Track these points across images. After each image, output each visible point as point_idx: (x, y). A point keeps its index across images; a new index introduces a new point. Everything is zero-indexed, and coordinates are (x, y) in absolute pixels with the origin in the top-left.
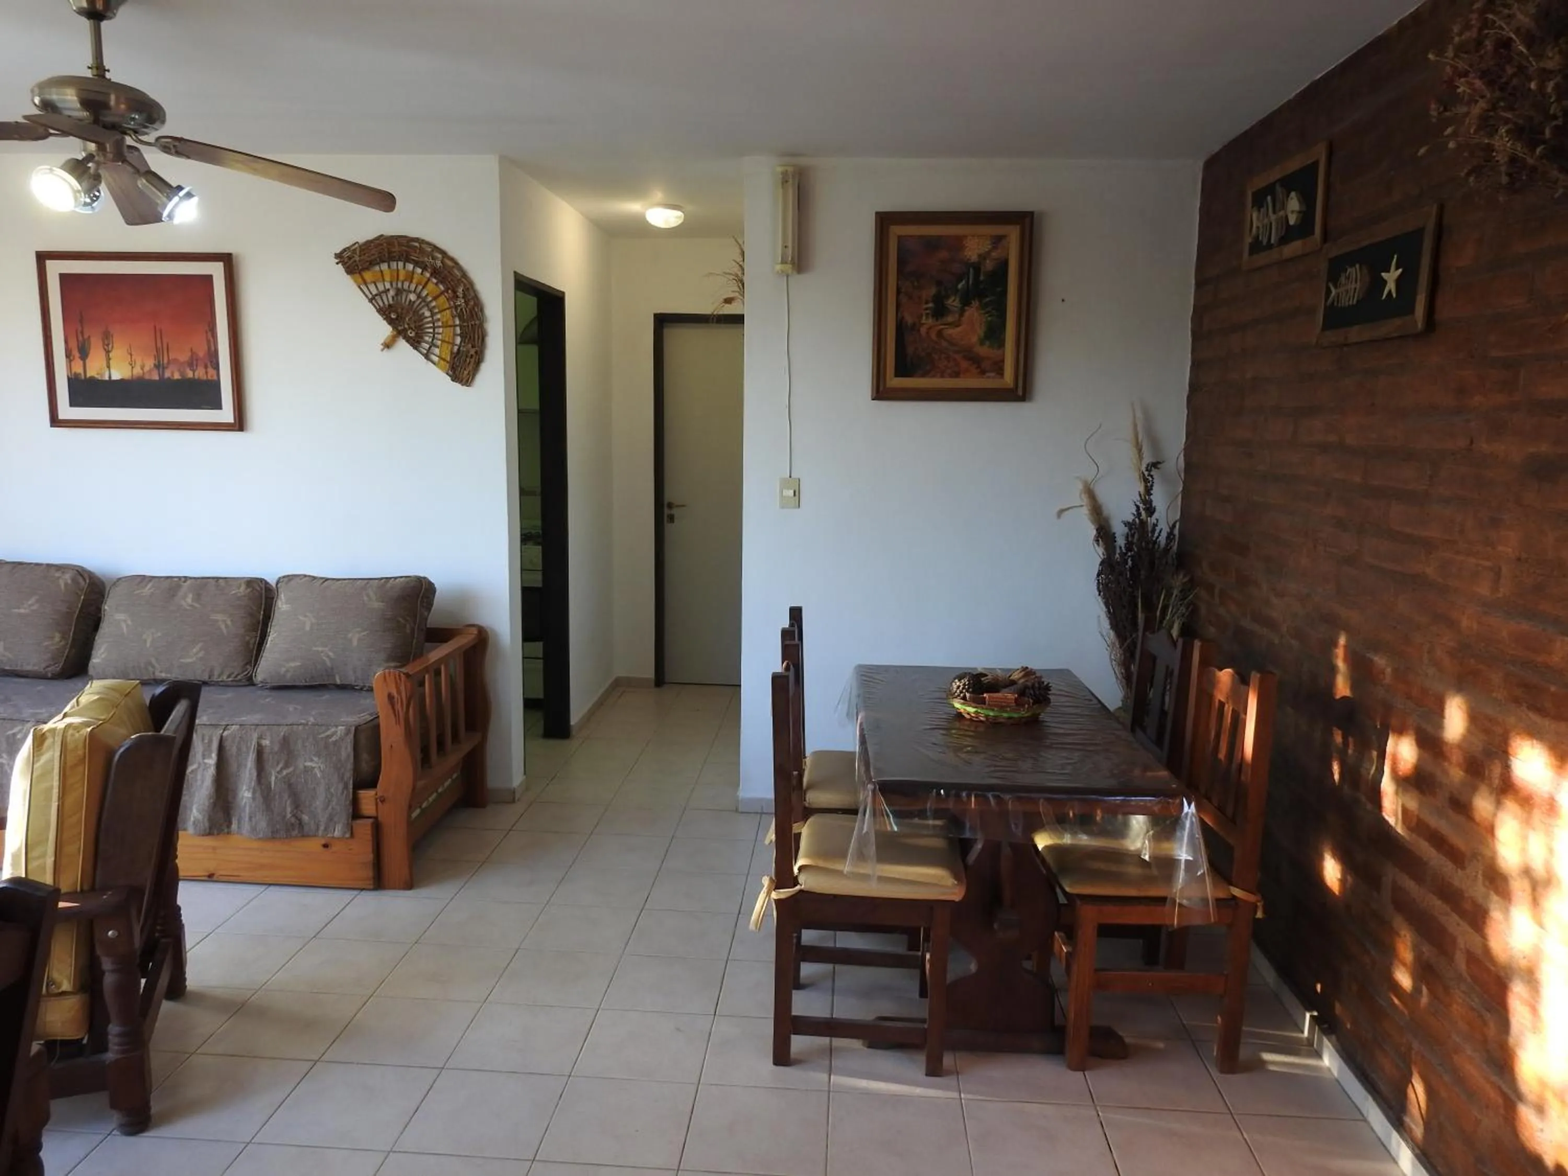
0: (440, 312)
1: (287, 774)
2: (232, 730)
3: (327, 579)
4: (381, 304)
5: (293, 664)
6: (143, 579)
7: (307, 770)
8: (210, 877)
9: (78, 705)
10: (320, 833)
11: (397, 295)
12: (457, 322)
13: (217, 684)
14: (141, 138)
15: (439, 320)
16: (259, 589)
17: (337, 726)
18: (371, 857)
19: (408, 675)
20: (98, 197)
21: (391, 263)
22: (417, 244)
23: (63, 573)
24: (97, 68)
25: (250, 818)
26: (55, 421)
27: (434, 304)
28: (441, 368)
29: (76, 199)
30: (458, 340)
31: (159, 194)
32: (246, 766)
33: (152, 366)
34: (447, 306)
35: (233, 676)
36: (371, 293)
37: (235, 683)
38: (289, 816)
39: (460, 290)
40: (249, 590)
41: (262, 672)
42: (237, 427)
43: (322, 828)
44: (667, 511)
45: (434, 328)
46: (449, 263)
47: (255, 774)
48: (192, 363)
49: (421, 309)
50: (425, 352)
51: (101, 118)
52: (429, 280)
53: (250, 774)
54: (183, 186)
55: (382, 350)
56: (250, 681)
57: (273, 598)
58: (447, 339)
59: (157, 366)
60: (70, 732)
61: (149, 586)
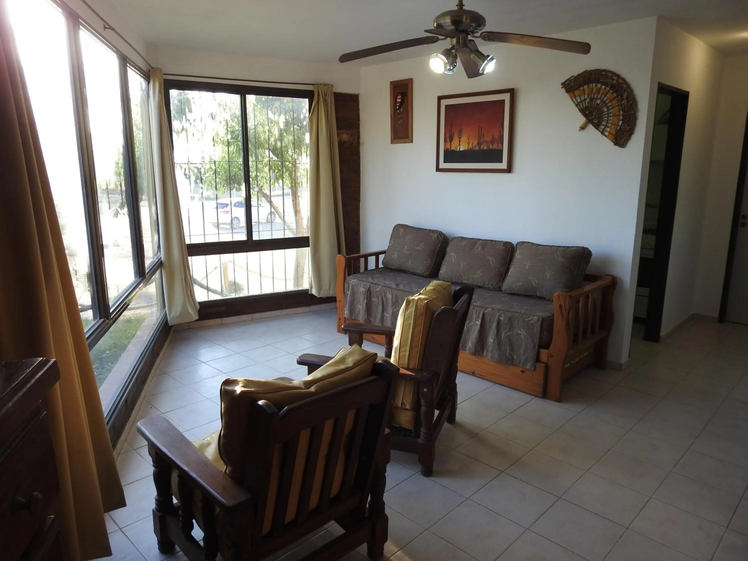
0: (613, 108)
1: (509, 335)
2: (488, 310)
3: (539, 245)
4: (582, 107)
5: (519, 284)
6: (463, 238)
7: (519, 335)
8: (473, 374)
9: (425, 290)
10: (521, 365)
11: (590, 101)
12: (621, 113)
13: (486, 288)
14: (475, 35)
15: (611, 113)
16: (508, 247)
17: (534, 316)
18: (542, 382)
19: (570, 297)
20: (455, 66)
21: (589, 85)
22: (604, 73)
23: (434, 234)
24: (460, 5)
25: (491, 351)
26: (438, 169)
27: (609, 104)
28: (610, 139)
29: (445, 67)
30: (621, 123)
31: (479, 60)
32: (492, 327)
33: (476, 144)
34: (617, 104)
35: (493, 286)
36: (577, 101)
37: (493, 289)
38: (508, 354)
39: (625, 95)
40: (504, 247)
41: (506, 285)
42: (508, 171)
43: (522, 363)
44: (741, 220)
45: (608, 117)
46: (620, 81)
47: (495, 332)
48: (492, 142)
49: (603, 107)
50: (602, 130)
51: (459, 28)
52: (608, 91)
53: (494, 332)
54: (490, 55)
55: (579, 131)
56: (500, 289)
57: (514, 252)
58: (614, 123)
59: (478, 144)
60: (419, 301)
61: (465, 242)
